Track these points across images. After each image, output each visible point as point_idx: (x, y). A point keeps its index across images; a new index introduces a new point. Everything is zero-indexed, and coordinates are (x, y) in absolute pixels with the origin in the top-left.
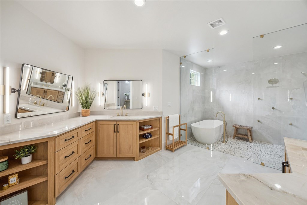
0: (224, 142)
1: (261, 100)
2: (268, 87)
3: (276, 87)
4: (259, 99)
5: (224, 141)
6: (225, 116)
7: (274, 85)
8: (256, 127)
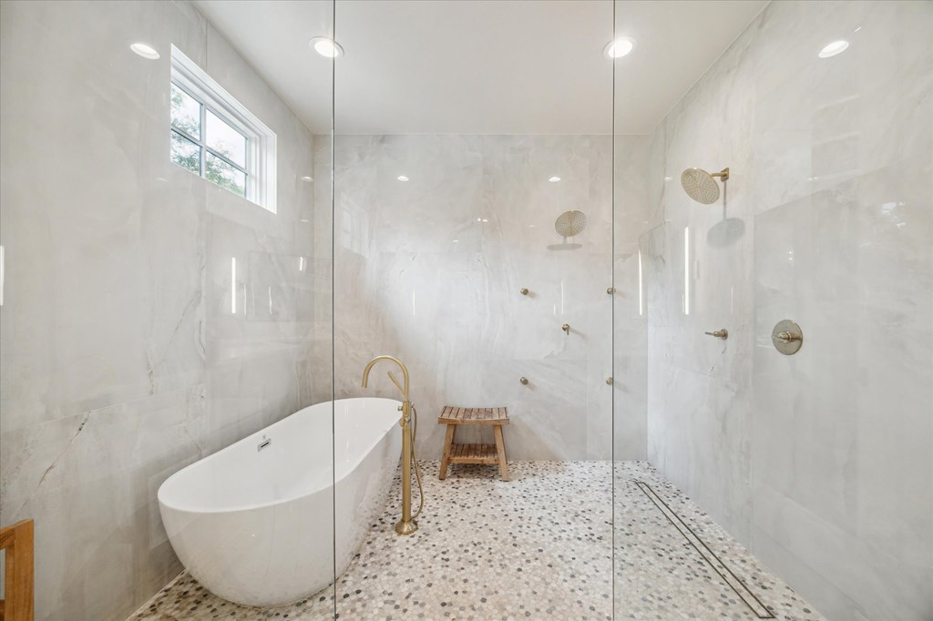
0: (406, 528)
1: (533, 295)
2: (551, 248)
3: (574, 247)
4: (525, 292)
5: (403, 521)
6: (406, 378)
7: (569, 240)
8: (517, 407)
